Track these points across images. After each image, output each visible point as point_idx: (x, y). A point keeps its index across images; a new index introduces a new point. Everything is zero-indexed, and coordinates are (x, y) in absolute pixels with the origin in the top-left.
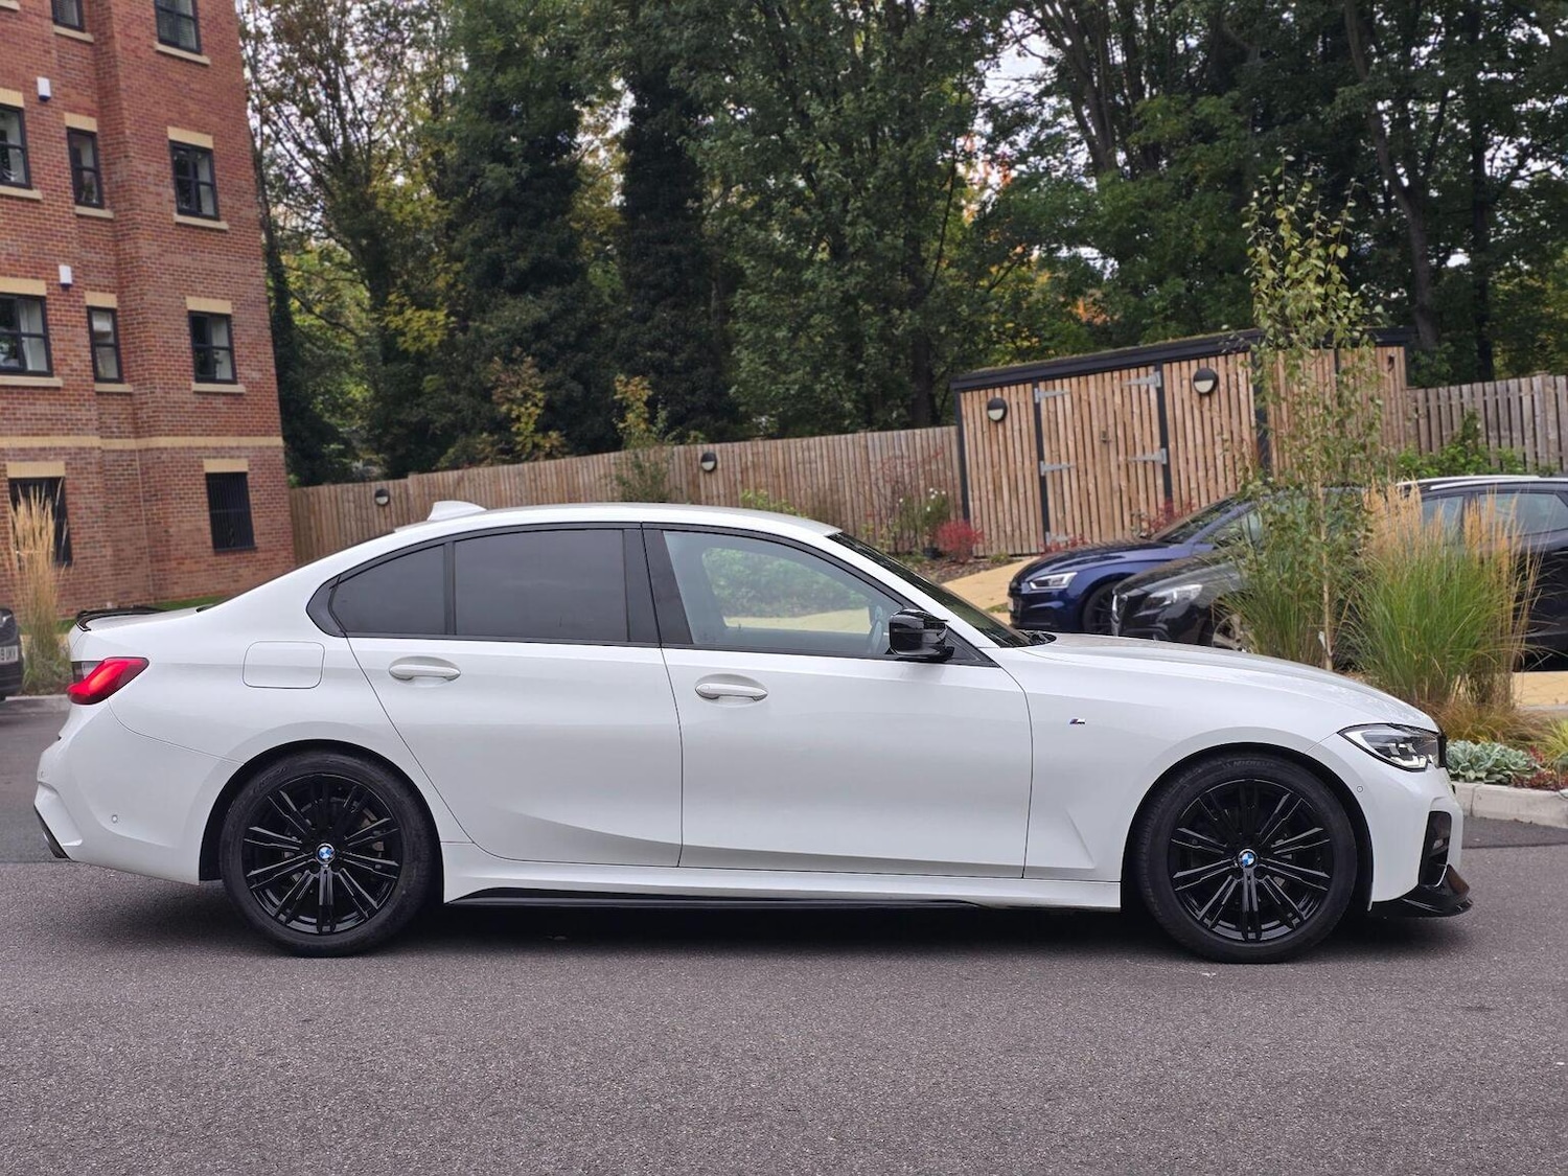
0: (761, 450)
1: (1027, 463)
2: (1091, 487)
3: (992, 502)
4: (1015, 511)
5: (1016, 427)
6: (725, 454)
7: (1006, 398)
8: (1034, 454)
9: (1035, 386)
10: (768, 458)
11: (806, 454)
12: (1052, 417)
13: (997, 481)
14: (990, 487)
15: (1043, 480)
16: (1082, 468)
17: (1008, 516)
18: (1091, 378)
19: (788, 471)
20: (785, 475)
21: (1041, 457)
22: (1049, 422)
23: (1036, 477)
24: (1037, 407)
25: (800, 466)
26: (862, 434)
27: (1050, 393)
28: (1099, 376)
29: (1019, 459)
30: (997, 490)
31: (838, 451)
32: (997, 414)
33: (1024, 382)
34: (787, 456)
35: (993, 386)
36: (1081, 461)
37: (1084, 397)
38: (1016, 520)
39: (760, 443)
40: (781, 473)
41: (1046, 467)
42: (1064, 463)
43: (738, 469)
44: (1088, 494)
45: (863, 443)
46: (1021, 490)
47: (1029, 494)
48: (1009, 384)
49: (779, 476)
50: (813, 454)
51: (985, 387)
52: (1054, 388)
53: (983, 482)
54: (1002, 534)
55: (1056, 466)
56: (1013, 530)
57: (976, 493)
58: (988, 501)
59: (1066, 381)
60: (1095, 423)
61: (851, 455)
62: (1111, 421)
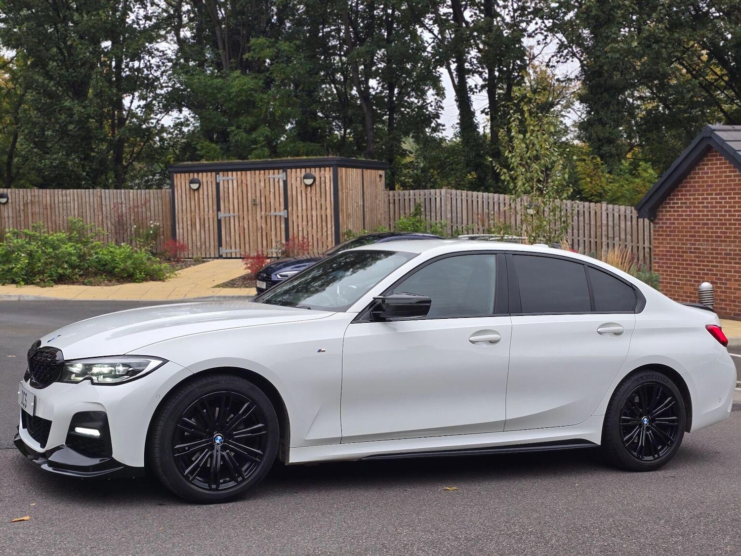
0: (36, 194)
1: (211, 212)
2: (246, 226)
3: (190, 231)
4: (203, 236)
5: (206, 193)
6: (13, 195)
7: (200, 178)
8: (215, 207)
9: (217, 173)
10: (41, 199)
11: (65, 198)
12: (226, 190)
13: (193, 220)
14: (189, 223)
15: (219, 221)
16: (241, 217)
17: (198, 238)
18: (248, 172)
19: (53, 206)
20: (51, 208)
21: (219, 209)
22: (224, 192)
23: (216, 219)
24: (218, 185)
25: (60, 204)
26: (99, 190)
27: (225, 178)
28: (253, 172)
29: (206, 210)
30: (193, 224)
31: (83, 198)
32: (195, 186)
33: (211, 171)
34: (52, 199)
35: (193, 172)
36: (241, 213)
37: (244, 181)
38: (203, 240)
39: (36, 190)
40: (48, 207)
41: (221, 215)
42: (232, 213)
43: (22, 203)
44: (244, 230)
45: (99, 194)
46: (207, 225)
47: (211, 227)
48: (202, 172)
49: (47, 209)
50: (68, 198)
51: (189, 172)
52: (228, 176)
53: (185, 219)
54: (195, 247)
55: (227, 215)
56: (201, 245)
57: (181, 225)
58: (188, 230)
59: (234, 173)
60: (249, 195)
61: (92, 200)
62: (258, 195)
